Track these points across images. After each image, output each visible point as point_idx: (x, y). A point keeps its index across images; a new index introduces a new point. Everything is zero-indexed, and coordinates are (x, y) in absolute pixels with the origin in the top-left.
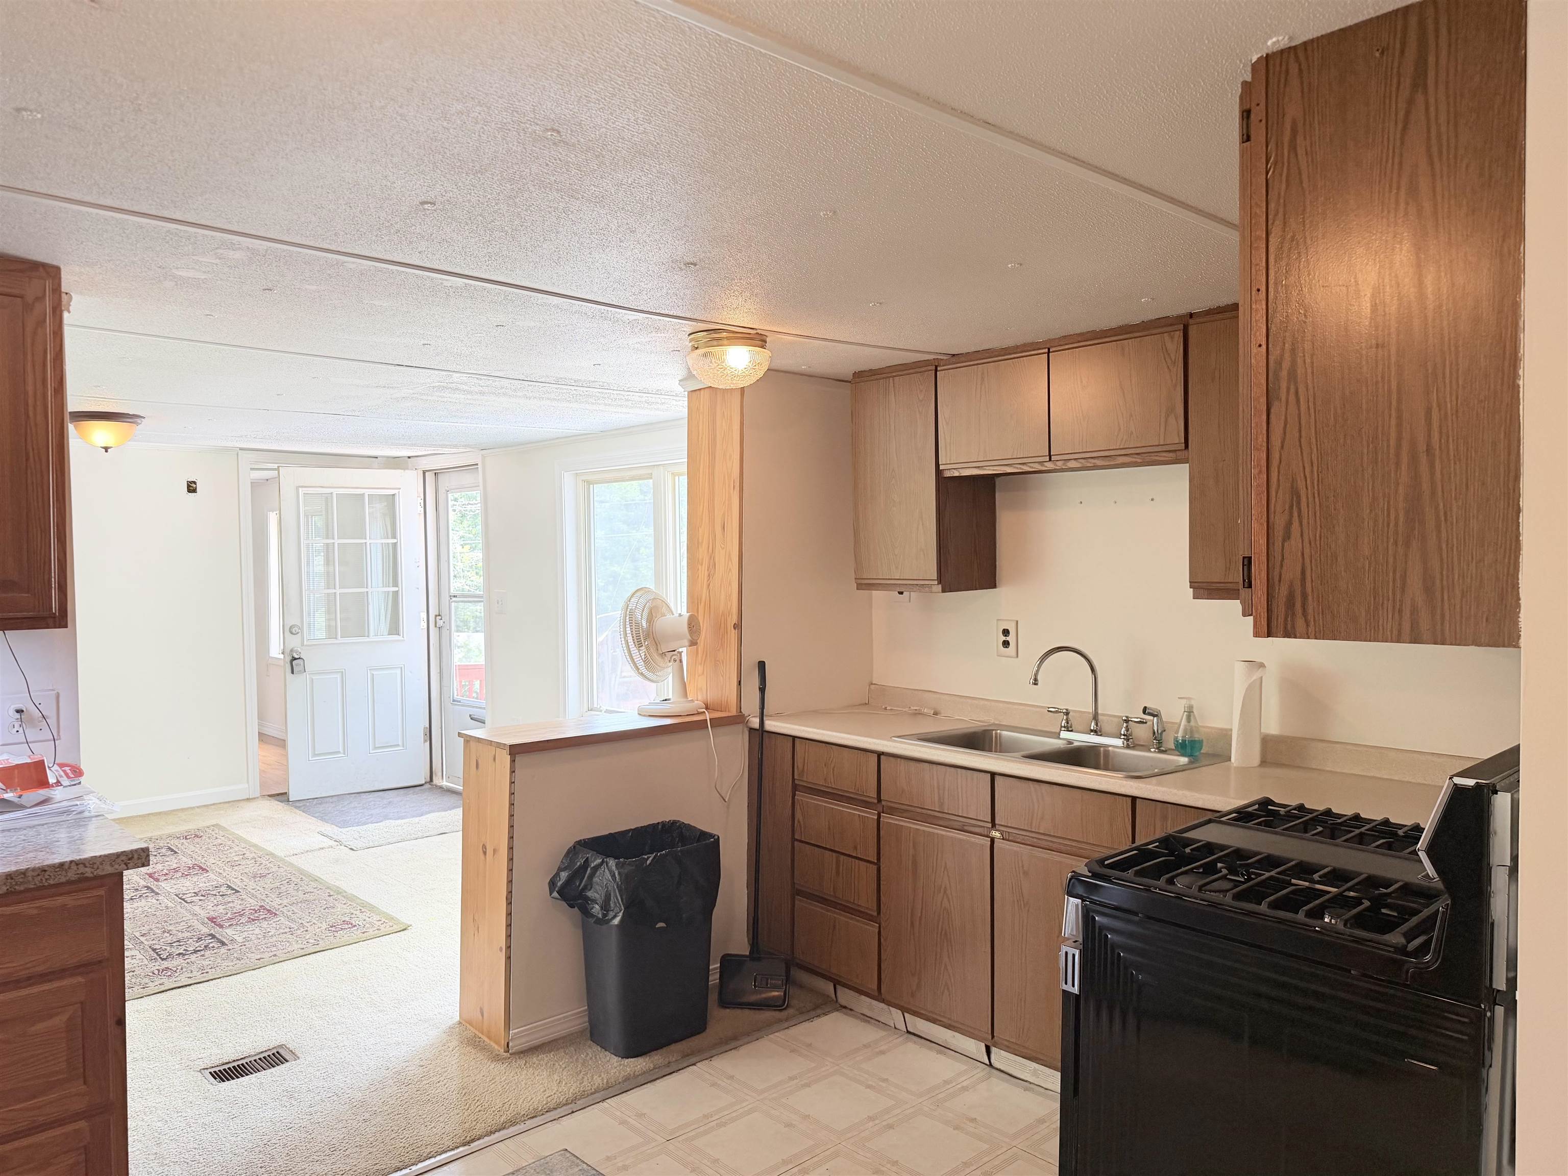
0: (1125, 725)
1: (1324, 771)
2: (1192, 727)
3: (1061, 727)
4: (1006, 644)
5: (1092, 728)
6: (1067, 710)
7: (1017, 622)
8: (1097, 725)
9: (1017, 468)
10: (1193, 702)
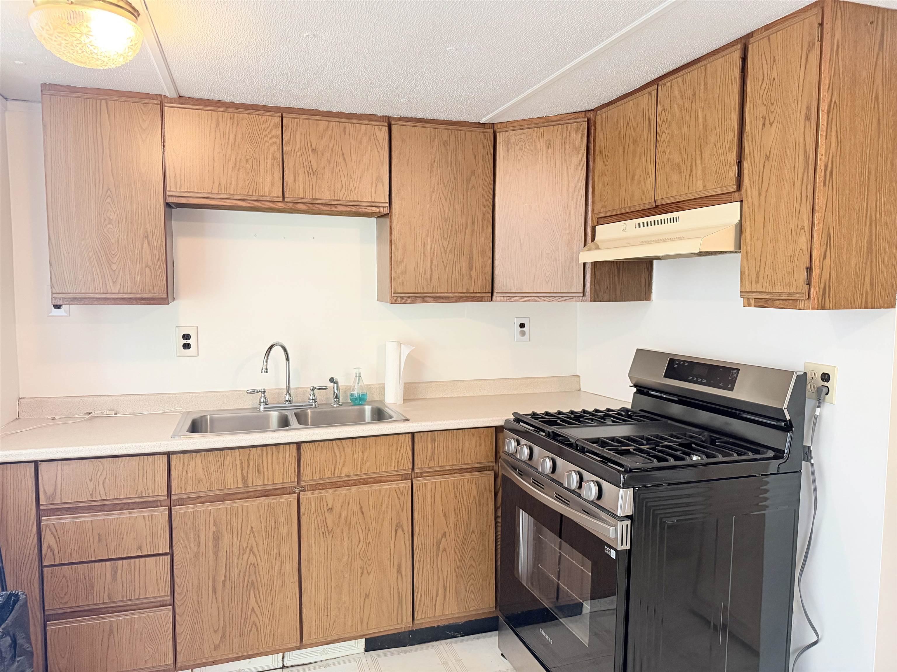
0: (312, 392)
1: (426, 399)
2: (361, 386)
3: (261, 402)
4: (187, 346)
5: (287, 399)
6: (264, 389)
7: (197, 327)
8: (290, 396)
9: (249, 203)
10: (360, 370)
